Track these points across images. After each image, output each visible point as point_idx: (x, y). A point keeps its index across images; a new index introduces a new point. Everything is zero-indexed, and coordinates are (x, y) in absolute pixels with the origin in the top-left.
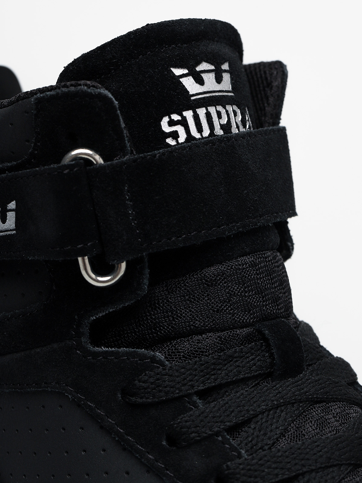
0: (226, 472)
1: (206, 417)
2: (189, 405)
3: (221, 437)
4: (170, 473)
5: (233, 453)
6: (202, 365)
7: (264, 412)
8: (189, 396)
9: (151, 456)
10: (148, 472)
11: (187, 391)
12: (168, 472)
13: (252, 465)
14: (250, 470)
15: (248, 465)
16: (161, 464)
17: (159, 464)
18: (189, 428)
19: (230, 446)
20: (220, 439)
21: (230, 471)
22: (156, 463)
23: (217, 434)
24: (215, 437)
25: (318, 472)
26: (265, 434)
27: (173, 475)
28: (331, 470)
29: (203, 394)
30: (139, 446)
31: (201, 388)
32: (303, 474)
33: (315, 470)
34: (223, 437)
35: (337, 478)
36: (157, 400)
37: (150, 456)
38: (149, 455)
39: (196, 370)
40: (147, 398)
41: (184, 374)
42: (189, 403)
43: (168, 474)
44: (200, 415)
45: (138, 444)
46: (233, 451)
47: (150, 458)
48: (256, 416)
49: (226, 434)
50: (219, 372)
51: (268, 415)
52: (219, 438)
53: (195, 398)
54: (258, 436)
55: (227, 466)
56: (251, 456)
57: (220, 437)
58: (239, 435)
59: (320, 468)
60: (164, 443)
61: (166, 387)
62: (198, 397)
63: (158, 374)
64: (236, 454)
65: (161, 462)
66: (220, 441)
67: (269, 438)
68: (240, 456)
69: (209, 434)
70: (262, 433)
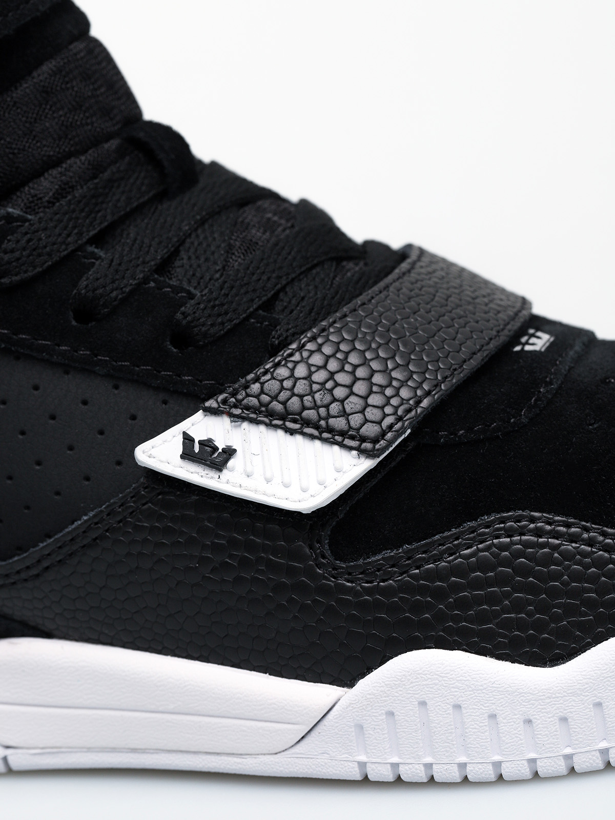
0: (184, 322)
1: (120, 264)
2: (86, 260)
3: (153, 281)
4: (103, 358)
5: (180, 294)
6: (79, 202)
7: (190, 235)
8: (80, 248)
9: (64, 346)
10: (67, 373)
11: (76, 241)
12: (100, 357)
13: (216, 299)
14: (214, 307)
15: (209, 301)
16: (83, 351)
17: (81, 352)
18: (104, 287)
19: (171, 288)
20: (153, 285)
21: (189, 318)
22: (75, 354)
23: (146, 280)
24: (144, 285)
25: (300, 280)
26: (207, 260)
27: (108, 358)
28: (314, 271)
29: (99, 240)
30: (40, 342)
31: (92, 233)
32: (283, 289)
33: (296, 277)
34: (154, 281)
35: (326, 280)
36: (41, 269)
37: (64, 348)
38: (61, 348)
39: (74, 211)
40: (26, 272)
41: (62, 221)
42: (85, 257)
43: (101, 360)
44: (110, 265)
45: (37, 340)
46: (178, 293)
47: (64, 350)
48: (182, 243)
49: (156, 276)
50: (104, 206)
51: (197, 236)
52: (151, 285)
53: (91, 249)
54: (199, 266)
55: (183, 313)
56: (207, 289)
57: (152, 283)
58: (171, 274)
59: (301, 273)
60: (74, 323)
61: (45, 247)
62: (94, 246)
63: (26, 233)
64: (185, 295)
65: (83, 349)
66: (153, 287)
67: (215, 263)
68: (191, 296)
69: (136, 284)
70: (202, 259)
